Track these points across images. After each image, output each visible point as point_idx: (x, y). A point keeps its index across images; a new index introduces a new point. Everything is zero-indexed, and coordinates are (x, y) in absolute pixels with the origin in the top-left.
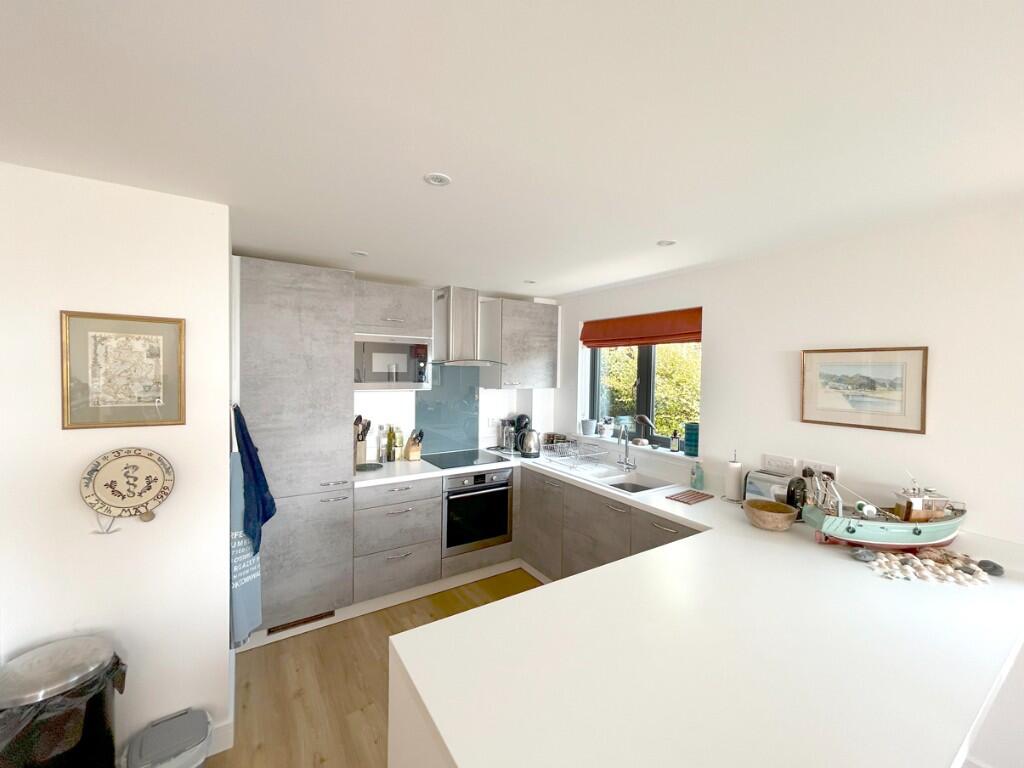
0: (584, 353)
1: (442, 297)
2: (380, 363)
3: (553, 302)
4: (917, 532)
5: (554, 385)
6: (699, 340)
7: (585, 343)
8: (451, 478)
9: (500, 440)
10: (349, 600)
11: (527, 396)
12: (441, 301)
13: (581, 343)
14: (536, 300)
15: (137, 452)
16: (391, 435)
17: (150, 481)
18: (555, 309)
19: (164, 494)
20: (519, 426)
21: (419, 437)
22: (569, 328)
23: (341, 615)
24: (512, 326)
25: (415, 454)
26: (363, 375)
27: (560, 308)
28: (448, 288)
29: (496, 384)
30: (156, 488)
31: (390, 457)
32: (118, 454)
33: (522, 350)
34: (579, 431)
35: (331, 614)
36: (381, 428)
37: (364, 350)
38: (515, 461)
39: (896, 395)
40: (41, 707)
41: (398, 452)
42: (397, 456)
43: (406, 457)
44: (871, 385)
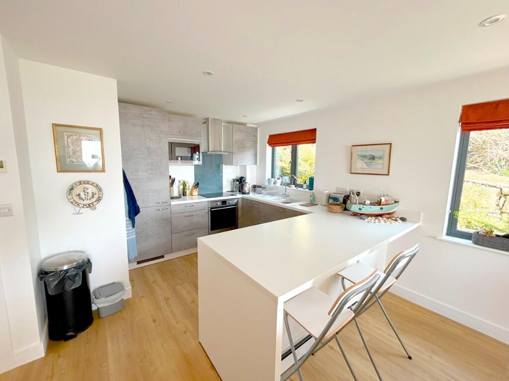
0: (269, 149)
1: (205, 122)
2: (179, 151)
3: (255, 126)
4: (382, 209)
5: (256, 163)
6: (315, 142)
7: (269, 144)
8: (211, 202)
9: (232, 188)
10: (171, 251)
11: (244, 168)
12: (205, 124)
13: (267, 144)
14: (248, 125)
15: (88, 182)
16: (184, 184)
17: (93, 195)
18: (256, 129)
19: (99, 199)
20: (241, 181)
21: (197, 185)
22: (262, 138)
23: (167, 257)
24: (237, 136)
25: (195, 193)
26: (173, 157)
27: (258, 129)
28: (208, 118)
29: (230, 163)
30: (96, 197)
31: (184, 194)
32: (80, 183)
33: (242, 148)
34: (267, 184)
35: (163, 257)
36: (179, 181)
37: (172, 146)
38: (239, 196)
39: (381, 162)
40: (67, 271)
41: (188, 192)
42: (187, 194)
43: (191, 194)
44: (373, 158)
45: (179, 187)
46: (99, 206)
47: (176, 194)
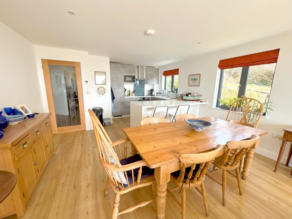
0: (164, 77)
1: (137, 67)
2: (128, 79)
3: (159, 68)
4: (194, 98)
5: (158, 83)
6: (178, 74)
7: (164, 75)
8: (139, 98)
9: (148, 94)
10: (124, 114)
11: (153, 85)
12: (138, 68)
14: (155, 67)
15: (102, 88)
18: (159, 69)
20: (152, 91)
21: (134, 92)
22: (161, 72)
23: (123, 116)
24: (150, 72)
25: (133, 95)
26: (125, 80)
27: (160, 69)
28: (139, 66)
29: (147, 83)
30: (104, 92)
31: (129, 95)
33: (152, 77)
34: (162, 92)
35: (121, 116)
36: (128, 90)
37: (125, 77)
38: (150, 96)
39: (197, 81)
41: (131, 94)
43: (132, 95)
44: (195, 80)
45: (127, 92)
46: (105, 94)
47: (126, 95)
